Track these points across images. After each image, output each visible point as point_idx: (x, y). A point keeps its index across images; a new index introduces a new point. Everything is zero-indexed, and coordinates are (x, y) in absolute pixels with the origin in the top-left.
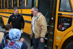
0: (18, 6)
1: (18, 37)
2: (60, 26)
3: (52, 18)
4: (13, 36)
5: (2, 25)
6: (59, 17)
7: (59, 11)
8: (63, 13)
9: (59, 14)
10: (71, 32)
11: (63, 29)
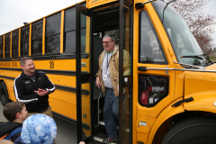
0: (43, 53)
1: (47, 138)
2: (144, 96)
3: (126, 80)
4: (33, 136)
5: (4, 99)
6: (139, 75)
7: (139, 62)
8: (149, 66)
9: (139, 69)
10: (170, 107)
11: (151, 101)
